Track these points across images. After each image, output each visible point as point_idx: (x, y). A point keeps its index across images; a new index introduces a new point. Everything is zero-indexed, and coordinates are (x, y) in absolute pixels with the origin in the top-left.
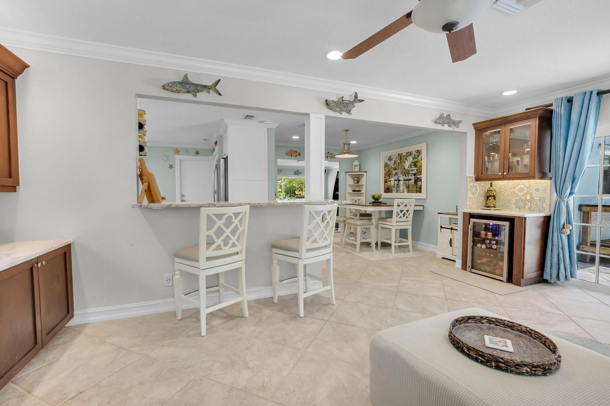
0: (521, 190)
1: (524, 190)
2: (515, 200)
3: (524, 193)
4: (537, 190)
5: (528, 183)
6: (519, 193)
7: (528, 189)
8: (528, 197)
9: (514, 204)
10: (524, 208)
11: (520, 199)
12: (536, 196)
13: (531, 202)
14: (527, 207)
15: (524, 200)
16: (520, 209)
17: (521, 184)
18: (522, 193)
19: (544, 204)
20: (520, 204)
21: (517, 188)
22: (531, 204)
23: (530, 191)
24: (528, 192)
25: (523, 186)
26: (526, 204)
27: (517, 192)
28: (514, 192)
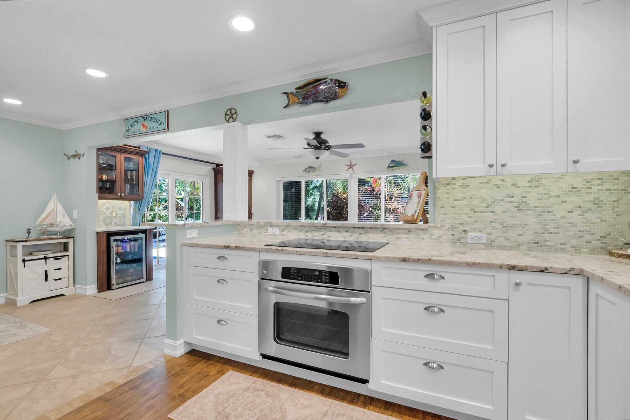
0: (107, 209)
1: (110, 209)
2: (103, 217)
3: (110, 211)
4: (120, 209)
5: (113, 203)
6: (106, 212)
7: (113, 208)
8: (114, 215)
9: (102, 221)
10: (111, 224)
11: (107, 216)
12: (120, 213)
13: (116, 218)
14: (113, 223)
15: (111, 217)
16: (107, 225)
17: (107, 203)
18: (109, 212)
19: (125, 219)
20: (108, 221)
21: (104, 207)
22: (116, 221)
23: (115, 210)
24: (113, 211)
25: (109, 205)
26: (112, 221)
27: (104, 210)
28: (102, 211)
